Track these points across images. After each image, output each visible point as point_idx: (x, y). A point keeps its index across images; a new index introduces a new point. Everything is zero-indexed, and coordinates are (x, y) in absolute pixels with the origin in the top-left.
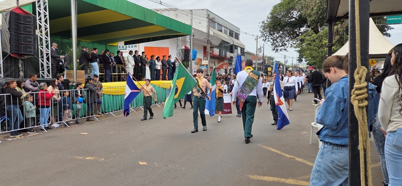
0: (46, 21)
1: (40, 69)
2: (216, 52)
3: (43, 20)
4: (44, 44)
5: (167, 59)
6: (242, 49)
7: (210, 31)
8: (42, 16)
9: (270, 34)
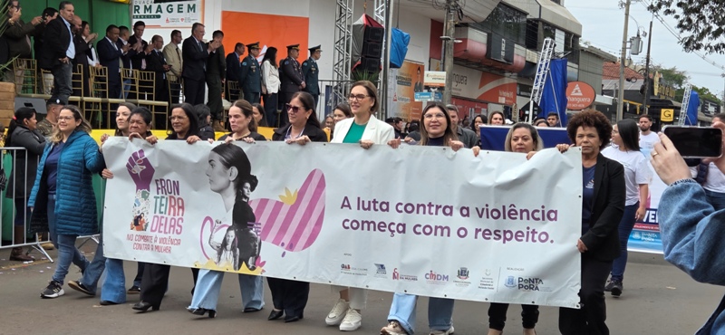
2: (477, 41)
5: (302, 57)
6: (572, 39)
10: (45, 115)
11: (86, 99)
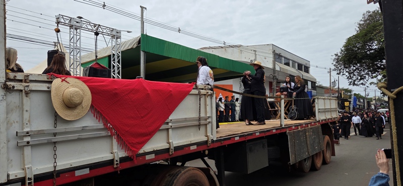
0: (119, 73)
3: (116, 71)
5: (230, 99)
6: (313, 83)
7: (276, 66)
9: (345, 67)
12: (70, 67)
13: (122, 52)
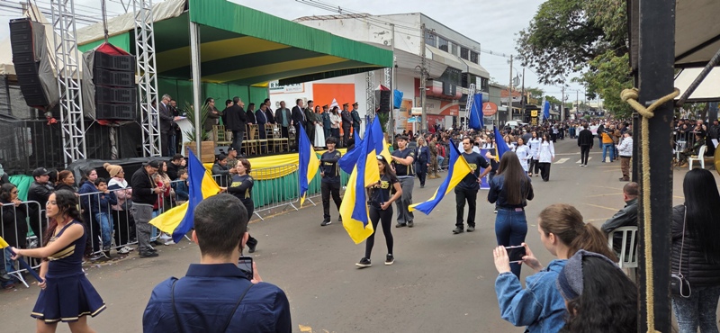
0: (151, 63)
1: (144, 141)
2: (438, 87)
3: (147, 60)
4: (149, 101)
5: (350, 109)
6: (484, 80)
7: (427, 50)
8: (145, 54)
9: (535, 54)
10: (227, 155)
11: (249, 141)
12: (56, 51)
13: (154, 23)
